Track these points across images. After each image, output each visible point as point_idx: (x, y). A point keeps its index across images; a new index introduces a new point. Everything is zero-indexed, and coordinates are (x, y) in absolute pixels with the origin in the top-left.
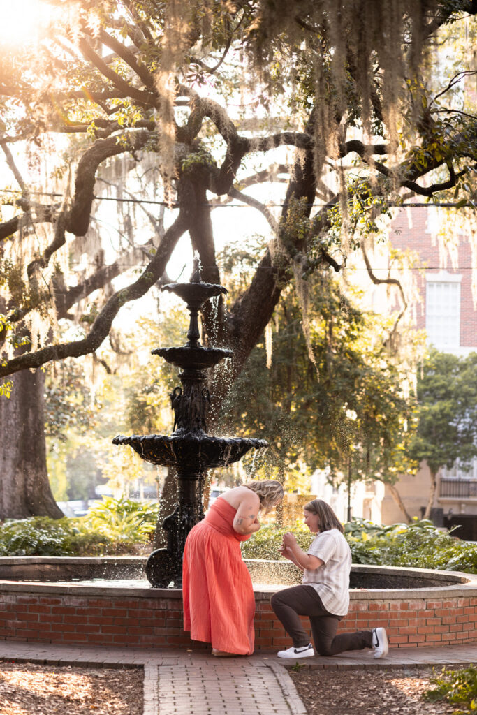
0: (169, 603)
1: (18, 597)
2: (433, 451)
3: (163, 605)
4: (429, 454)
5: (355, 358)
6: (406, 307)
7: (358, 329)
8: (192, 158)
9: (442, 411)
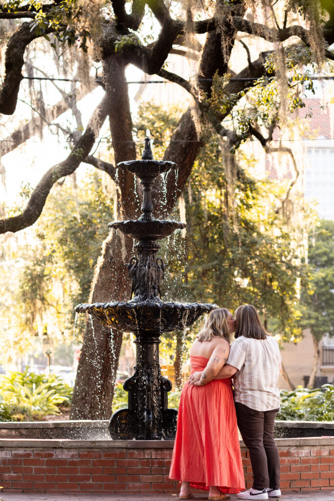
0: (153, 452)
1: (14, 452)
2: (317, 319)
3: (148, 455)
4: (313, 322)
5: (249, 227)
6: (298, 174)
7: (254, 198)
8: (125, 40)
9: (324, 279)
